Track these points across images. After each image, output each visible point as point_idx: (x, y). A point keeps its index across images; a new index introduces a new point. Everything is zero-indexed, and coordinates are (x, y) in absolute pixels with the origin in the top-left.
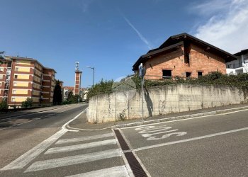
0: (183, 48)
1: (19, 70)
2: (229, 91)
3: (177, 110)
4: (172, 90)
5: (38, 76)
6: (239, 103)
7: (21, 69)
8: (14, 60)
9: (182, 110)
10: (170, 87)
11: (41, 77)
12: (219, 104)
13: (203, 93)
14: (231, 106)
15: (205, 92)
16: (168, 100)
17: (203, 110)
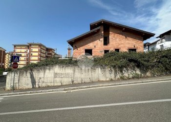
0: (103, 32)
1: (33, 50)
2: (99, 69)
3: (52, 84)
4: (49, 69)
5: (43, 53)
6: (108, 79)
7: (34, 50)
8: (30, 45)
9: (56, 84)
10: (48, 68)
11: (45, 54)
12: (88, 80)
13: (74, 71)
14: (99, 82)
15: (76, 70)
16: (45, 77)
17: (73, 84)
